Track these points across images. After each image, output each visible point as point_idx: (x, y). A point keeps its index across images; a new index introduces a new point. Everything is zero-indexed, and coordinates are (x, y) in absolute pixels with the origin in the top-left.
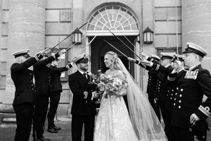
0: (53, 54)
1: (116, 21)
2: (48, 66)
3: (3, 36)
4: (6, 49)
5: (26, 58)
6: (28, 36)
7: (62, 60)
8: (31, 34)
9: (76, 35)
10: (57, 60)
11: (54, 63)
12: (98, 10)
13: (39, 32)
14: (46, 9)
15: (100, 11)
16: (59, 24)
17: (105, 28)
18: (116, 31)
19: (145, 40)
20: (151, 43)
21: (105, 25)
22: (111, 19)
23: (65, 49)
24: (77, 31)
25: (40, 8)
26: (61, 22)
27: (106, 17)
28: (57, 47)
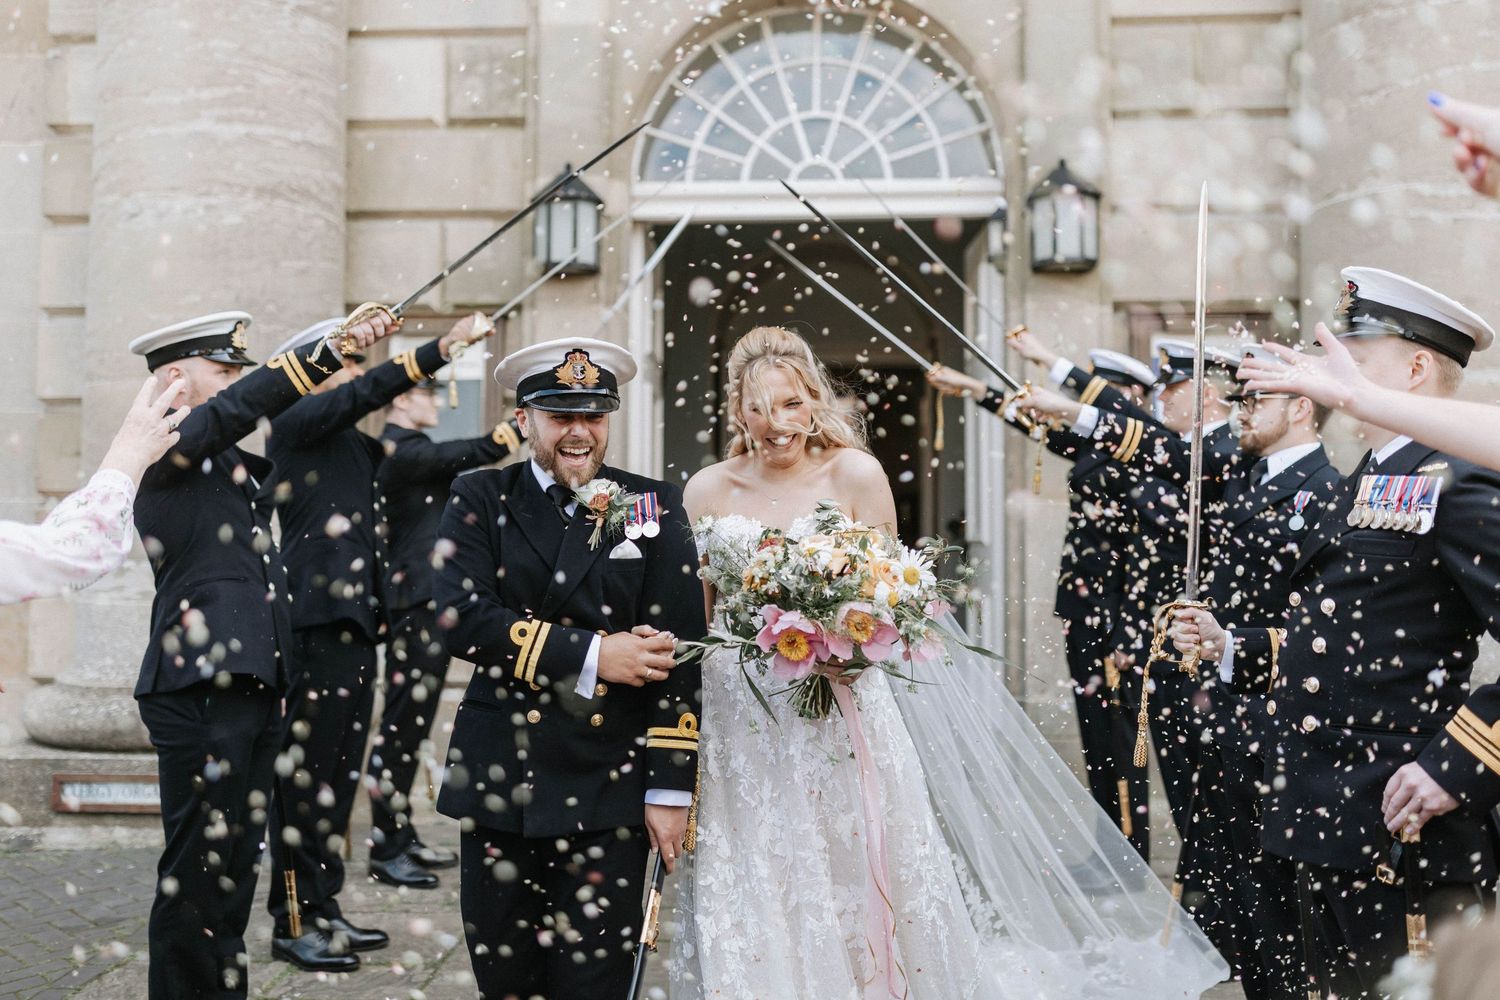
0: (403, 351)
1: (838, 116)
2: (370, 425)
3: (55, 219)
4: (80, 311)
5: (228, 367)
6: (232, 219)
7: (462, 385)
8: (251, 204)
9: (562, 211)
10: (433, 387)
11: (411, 410)
12: (715, 41)
13: (306, 194)
14: (353, 34)
15: (731, 46)
16: (442, 133)
17: (765, 168)
18: (841, 184)
19: (1043, 252)
20: (1083, 268)
21: (760, 142)
22: (804, 104)
23: (488, 309)
24: (569, 188)
25: (309, 23)
26: (453, 123)
27: (767, 87)
28: (432, 299)
